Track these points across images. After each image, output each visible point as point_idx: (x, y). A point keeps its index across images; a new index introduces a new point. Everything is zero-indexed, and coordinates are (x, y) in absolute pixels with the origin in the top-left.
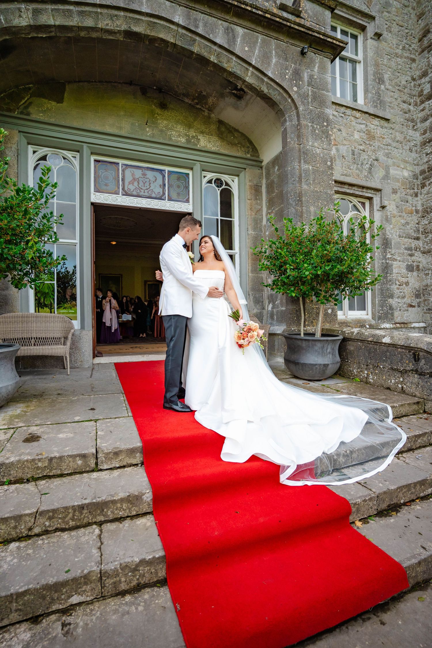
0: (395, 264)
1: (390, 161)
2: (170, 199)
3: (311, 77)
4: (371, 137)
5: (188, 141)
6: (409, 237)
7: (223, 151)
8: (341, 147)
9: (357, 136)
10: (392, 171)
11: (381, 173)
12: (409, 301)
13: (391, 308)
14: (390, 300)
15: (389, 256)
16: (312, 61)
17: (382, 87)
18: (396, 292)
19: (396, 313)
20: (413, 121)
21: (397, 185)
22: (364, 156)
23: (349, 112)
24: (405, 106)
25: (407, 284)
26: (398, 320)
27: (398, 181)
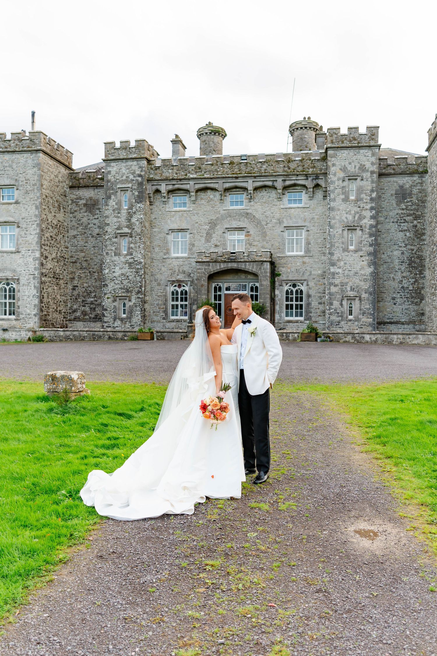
0: (313, 302)
1: (312, 269)
2: (242, 290)
3: (264, 268)
4: (304, 263)
5: (245, 277)
6: (320, 293)
7: (254, 278)
8: (292, 269)
9: (298, 264)
10: (313, 272)
11: (309, 273)
12: (319, 314)
13: (310, 316)
14: (310, 314)
15: (310, 300)
16: (264, 264)
17: (310, 246)
18: (313, 311)
19: (313, 318)
20: (324, 253)
21: (315, 277)
22: (301, 270)
23: (295, 257)
24: (320, 249)
25: (319, 308)
26: (314, 320)
27: (316, 275)
